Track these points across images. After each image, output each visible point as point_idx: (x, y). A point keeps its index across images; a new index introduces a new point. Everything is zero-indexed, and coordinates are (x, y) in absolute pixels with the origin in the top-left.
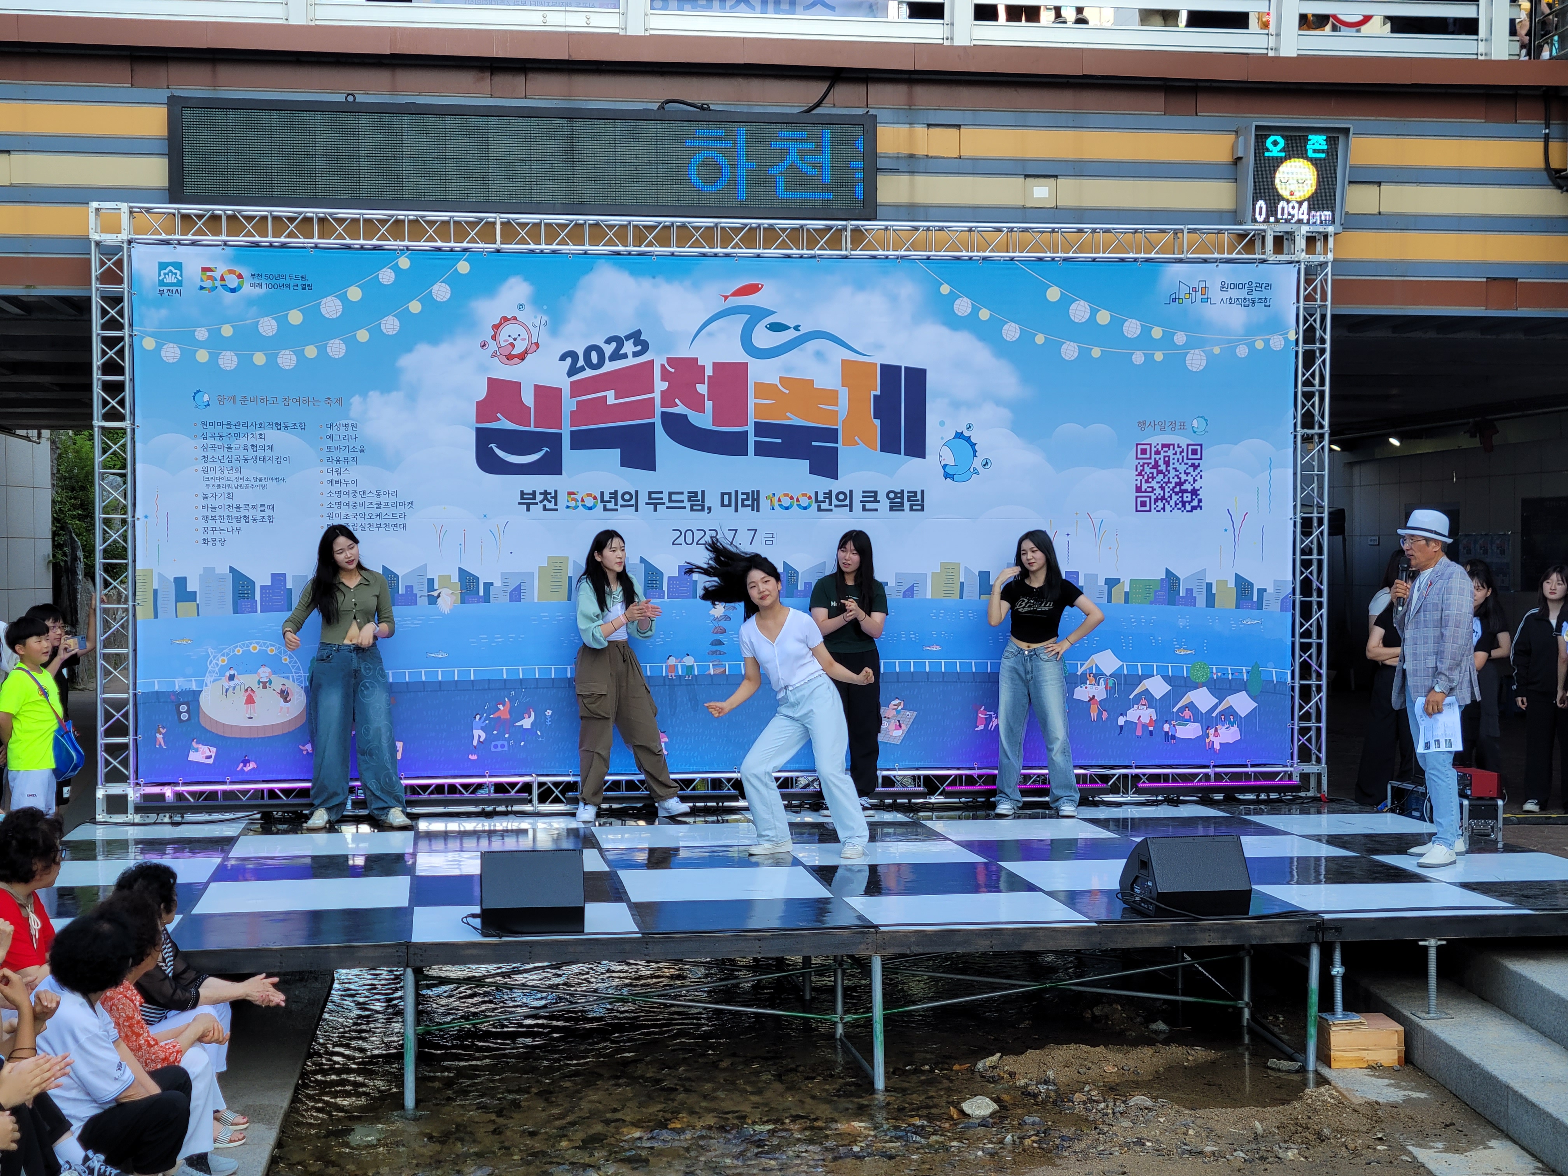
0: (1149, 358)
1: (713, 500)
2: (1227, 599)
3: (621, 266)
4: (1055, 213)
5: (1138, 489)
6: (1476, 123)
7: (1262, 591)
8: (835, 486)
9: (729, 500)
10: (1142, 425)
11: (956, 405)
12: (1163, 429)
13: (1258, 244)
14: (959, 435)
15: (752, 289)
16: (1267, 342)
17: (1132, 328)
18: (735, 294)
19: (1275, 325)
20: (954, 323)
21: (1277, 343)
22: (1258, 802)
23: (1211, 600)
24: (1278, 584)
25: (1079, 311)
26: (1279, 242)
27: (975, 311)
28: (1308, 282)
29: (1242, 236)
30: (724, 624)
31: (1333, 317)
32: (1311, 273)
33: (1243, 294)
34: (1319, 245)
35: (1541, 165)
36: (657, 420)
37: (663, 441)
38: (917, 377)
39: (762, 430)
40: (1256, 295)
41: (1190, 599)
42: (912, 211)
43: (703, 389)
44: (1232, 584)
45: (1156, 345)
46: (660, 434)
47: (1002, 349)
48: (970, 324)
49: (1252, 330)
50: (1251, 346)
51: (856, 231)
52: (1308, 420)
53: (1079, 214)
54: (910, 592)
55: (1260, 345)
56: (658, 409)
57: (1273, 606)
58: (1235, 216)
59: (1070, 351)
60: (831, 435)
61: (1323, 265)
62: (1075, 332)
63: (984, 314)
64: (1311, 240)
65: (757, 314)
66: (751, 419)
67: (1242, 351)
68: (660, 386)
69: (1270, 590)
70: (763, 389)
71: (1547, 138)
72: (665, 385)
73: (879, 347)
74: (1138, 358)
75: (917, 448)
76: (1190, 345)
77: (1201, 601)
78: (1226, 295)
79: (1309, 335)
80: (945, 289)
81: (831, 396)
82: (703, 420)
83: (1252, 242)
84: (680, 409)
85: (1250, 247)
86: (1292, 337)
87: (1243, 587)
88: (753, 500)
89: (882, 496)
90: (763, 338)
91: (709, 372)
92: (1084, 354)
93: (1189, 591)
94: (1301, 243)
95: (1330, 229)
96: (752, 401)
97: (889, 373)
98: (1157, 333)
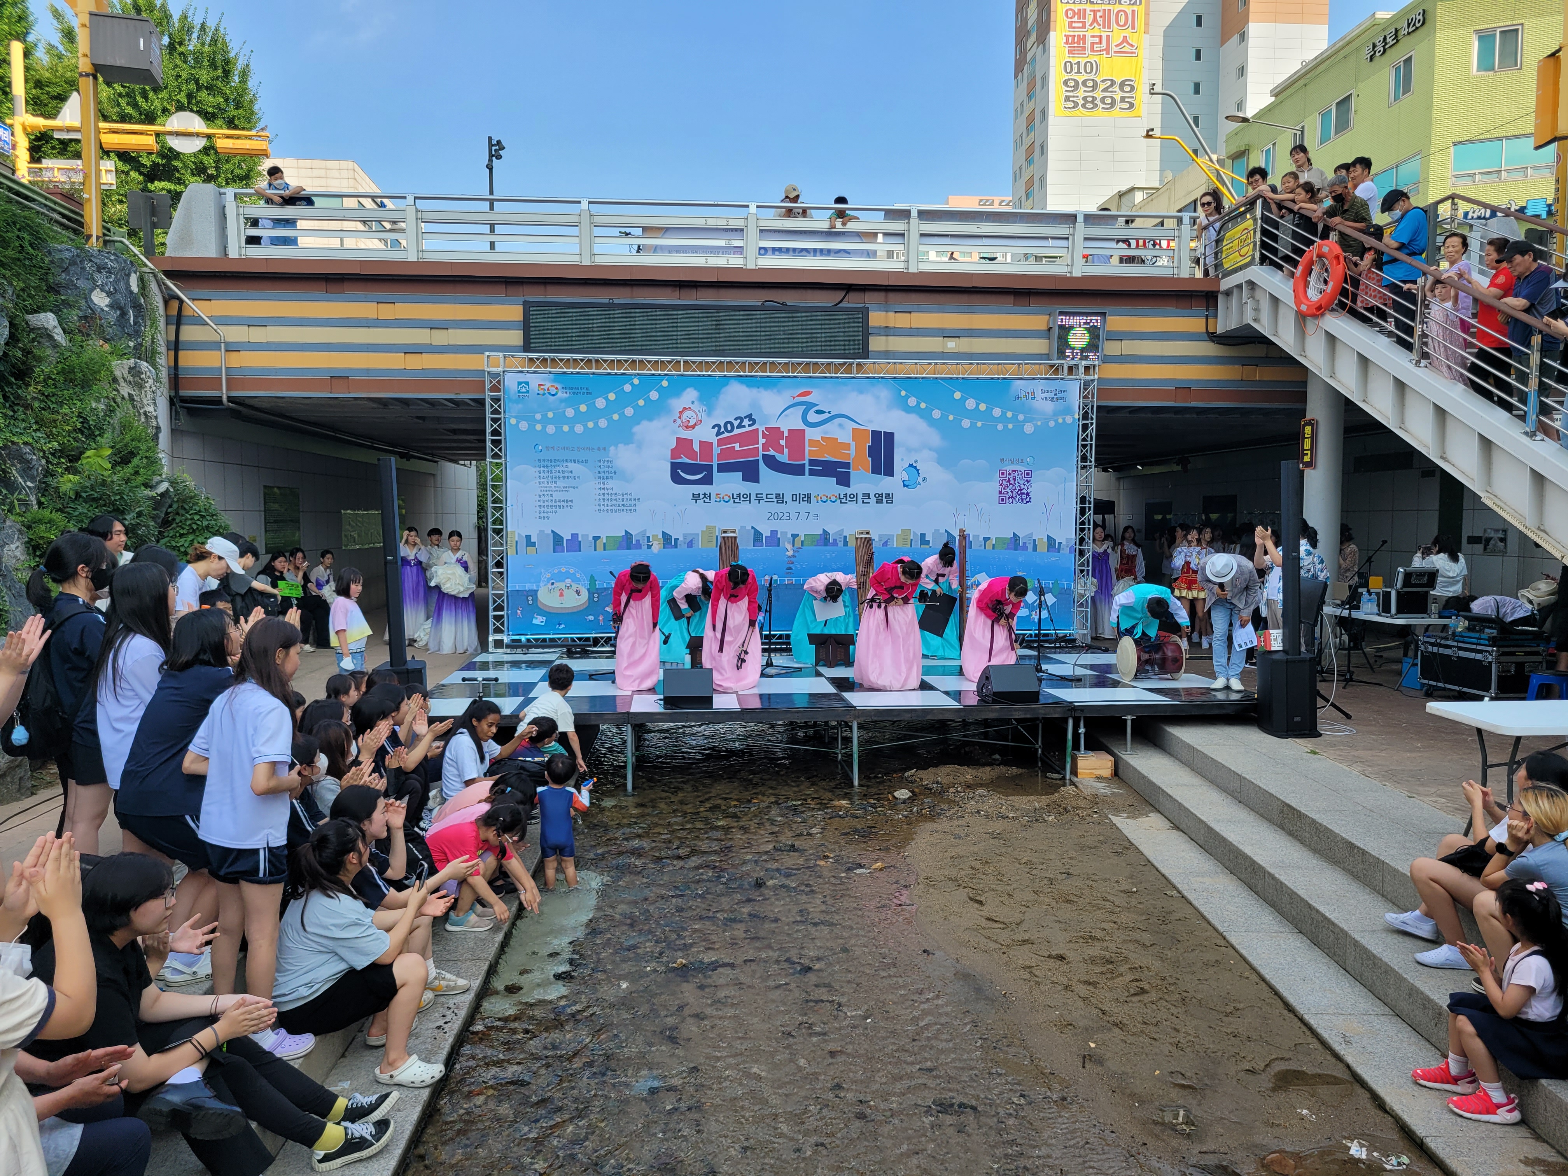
0: (1005, 427)
1: (788, 498)
2: (1043, 547)
3: (742, 383)
4: (958, 356)
5: (1000, 493)
6: (1171, 309)
7: (1060, 544)
8: (848, 491)
9: (796, 498)
10: (1002, 460)
11: (909, 450)
12: (1012, 463)
13: (1060, 370)
14: (911, 466)
15: (808, 393)
16: (1064, 419)
17: (997, 412)
18: (799, 395)
19: (1068, 411)
20: (908, 410)
21: (1069, 419)
22: (1055, 648)
23: (1035, 548)
24: (1068, 540)
25: (971, 404)
26: (1071, 369)
27: (918, 404)
28: (1085, 389)
29: (1052, 366)
30: (793, 559)
31: (1098, 407)
32: (1086, 385)
33: (1052, 395)
34: (1091, 371)
35: (1204, 330)
36: (760, 458)
37: (763, 468)
38: (890, 436)
39: (812, 461)
40: (1058, 396)
41: (1025, 547)
42: (886, 354)
43: (783, 442)
44: (1045, 540)
45: (1009, 420)
46: (762, 464)
47: (932, 422)
48: (916, 410)
49: (1056, 414)
50: (1056, 421)
51: (859, 364)
52: (1084, 458)
53: (970, 356)
54: (885, 544)
55: (1060, 421)
56: (761, 453)
57: (1065, 550)
58: (1048, 357)
59: (966, 423)
60: (847, 465)
61: (1093, 381)
62: (969, 414)
63: (923, 405)
64: (1087, 368)
65: (810, 406)
66: (807, 457)
67: (1052, 424)
68: (762, 441)
69: (1064, 543)
70: (813, 442)
71: (1207, 317)
72: (764, 441)
73: (870, 421)
74: (1000, 427)
75: (890, 472)
76: (1025, 421)
77: (1030, 548)
78: (1043, 396)
79: (1085, 416)
80: (903, 393)
81: (847, 446)
82: (783, 458)
83: (1057, 369)
84: (772, 452)
85: (1056, 371)
86: (1077, 417)
87: (1051, 541)
88: (808, 498)
89: (872, 496)
90: (813, 417)
91: (786, 434)
92: (973, 425)
93: (1024, 543)
94: (1081, 370)
95: (1097, 363)
96: (807, 449)
97: (876, 434)
98: (1009, 414)
